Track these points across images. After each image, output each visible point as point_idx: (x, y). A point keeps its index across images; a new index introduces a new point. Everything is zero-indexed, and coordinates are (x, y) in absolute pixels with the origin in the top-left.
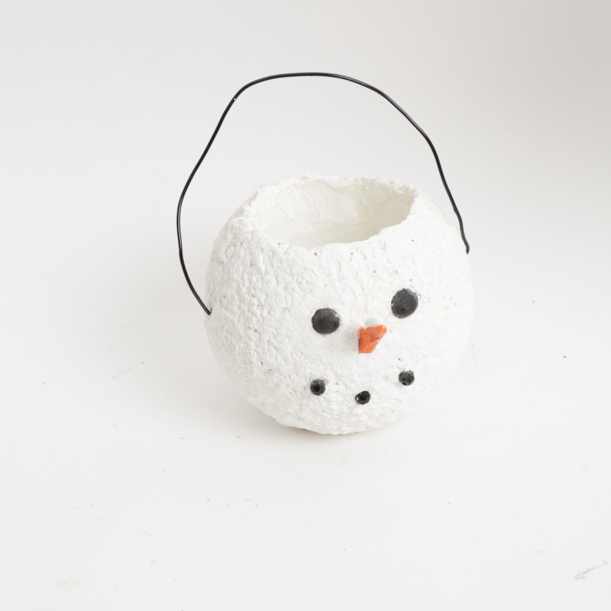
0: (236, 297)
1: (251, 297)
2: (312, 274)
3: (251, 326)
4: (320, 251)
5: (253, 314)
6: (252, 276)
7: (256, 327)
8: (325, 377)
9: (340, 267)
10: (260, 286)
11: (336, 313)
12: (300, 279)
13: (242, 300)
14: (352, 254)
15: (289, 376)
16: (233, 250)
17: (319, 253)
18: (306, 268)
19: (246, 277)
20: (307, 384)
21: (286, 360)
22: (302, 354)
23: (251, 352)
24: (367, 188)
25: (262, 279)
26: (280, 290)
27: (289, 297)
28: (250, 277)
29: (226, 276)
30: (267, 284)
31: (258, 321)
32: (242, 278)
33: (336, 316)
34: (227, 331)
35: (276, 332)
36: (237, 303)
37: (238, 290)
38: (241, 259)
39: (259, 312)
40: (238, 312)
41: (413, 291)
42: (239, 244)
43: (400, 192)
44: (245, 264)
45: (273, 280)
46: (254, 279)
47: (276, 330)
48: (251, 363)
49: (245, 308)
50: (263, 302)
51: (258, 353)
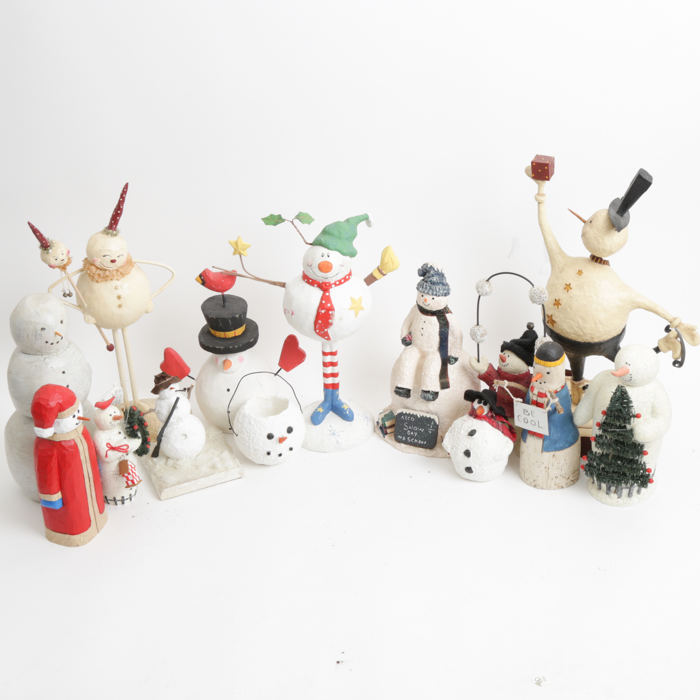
0: (246, 431)
1: (250, 431)
2: (266, 425)
3: (250, 439)
4: (268, 418)
5: (251, 436)
8: (270, 451)
9: (273, 422)
10: (252, 428)
12: (263, 426)
13: (247, 432)
14: (276, 418)
15: (261, 451)
18: (264, 423)
19: (248, 426)
20: (266, 453)
21: (260, 447)
22: (264, 445)
23: (250, 446)
24: (275, 399)
25: (253, 426)
26: (258, 429)
27: (261, 431)
29: (242, 426)
30: (254, 428)
31: (252, 438)
32: (247, 426)
33: (273, 435)
34: (243, 440)
35: (257, 440)
36: (246, 433)
37: (246, 430)
38: (246, 422)
39: (252, 435)
40: (246, 435)
41: (292, 426)
42: (245, 417)
43: (284, 400)
45: (256, 427)
46: (250, 427)
48: (250, 448)
49: (248, 434)
50: (253, 432)
51: (252, 446)
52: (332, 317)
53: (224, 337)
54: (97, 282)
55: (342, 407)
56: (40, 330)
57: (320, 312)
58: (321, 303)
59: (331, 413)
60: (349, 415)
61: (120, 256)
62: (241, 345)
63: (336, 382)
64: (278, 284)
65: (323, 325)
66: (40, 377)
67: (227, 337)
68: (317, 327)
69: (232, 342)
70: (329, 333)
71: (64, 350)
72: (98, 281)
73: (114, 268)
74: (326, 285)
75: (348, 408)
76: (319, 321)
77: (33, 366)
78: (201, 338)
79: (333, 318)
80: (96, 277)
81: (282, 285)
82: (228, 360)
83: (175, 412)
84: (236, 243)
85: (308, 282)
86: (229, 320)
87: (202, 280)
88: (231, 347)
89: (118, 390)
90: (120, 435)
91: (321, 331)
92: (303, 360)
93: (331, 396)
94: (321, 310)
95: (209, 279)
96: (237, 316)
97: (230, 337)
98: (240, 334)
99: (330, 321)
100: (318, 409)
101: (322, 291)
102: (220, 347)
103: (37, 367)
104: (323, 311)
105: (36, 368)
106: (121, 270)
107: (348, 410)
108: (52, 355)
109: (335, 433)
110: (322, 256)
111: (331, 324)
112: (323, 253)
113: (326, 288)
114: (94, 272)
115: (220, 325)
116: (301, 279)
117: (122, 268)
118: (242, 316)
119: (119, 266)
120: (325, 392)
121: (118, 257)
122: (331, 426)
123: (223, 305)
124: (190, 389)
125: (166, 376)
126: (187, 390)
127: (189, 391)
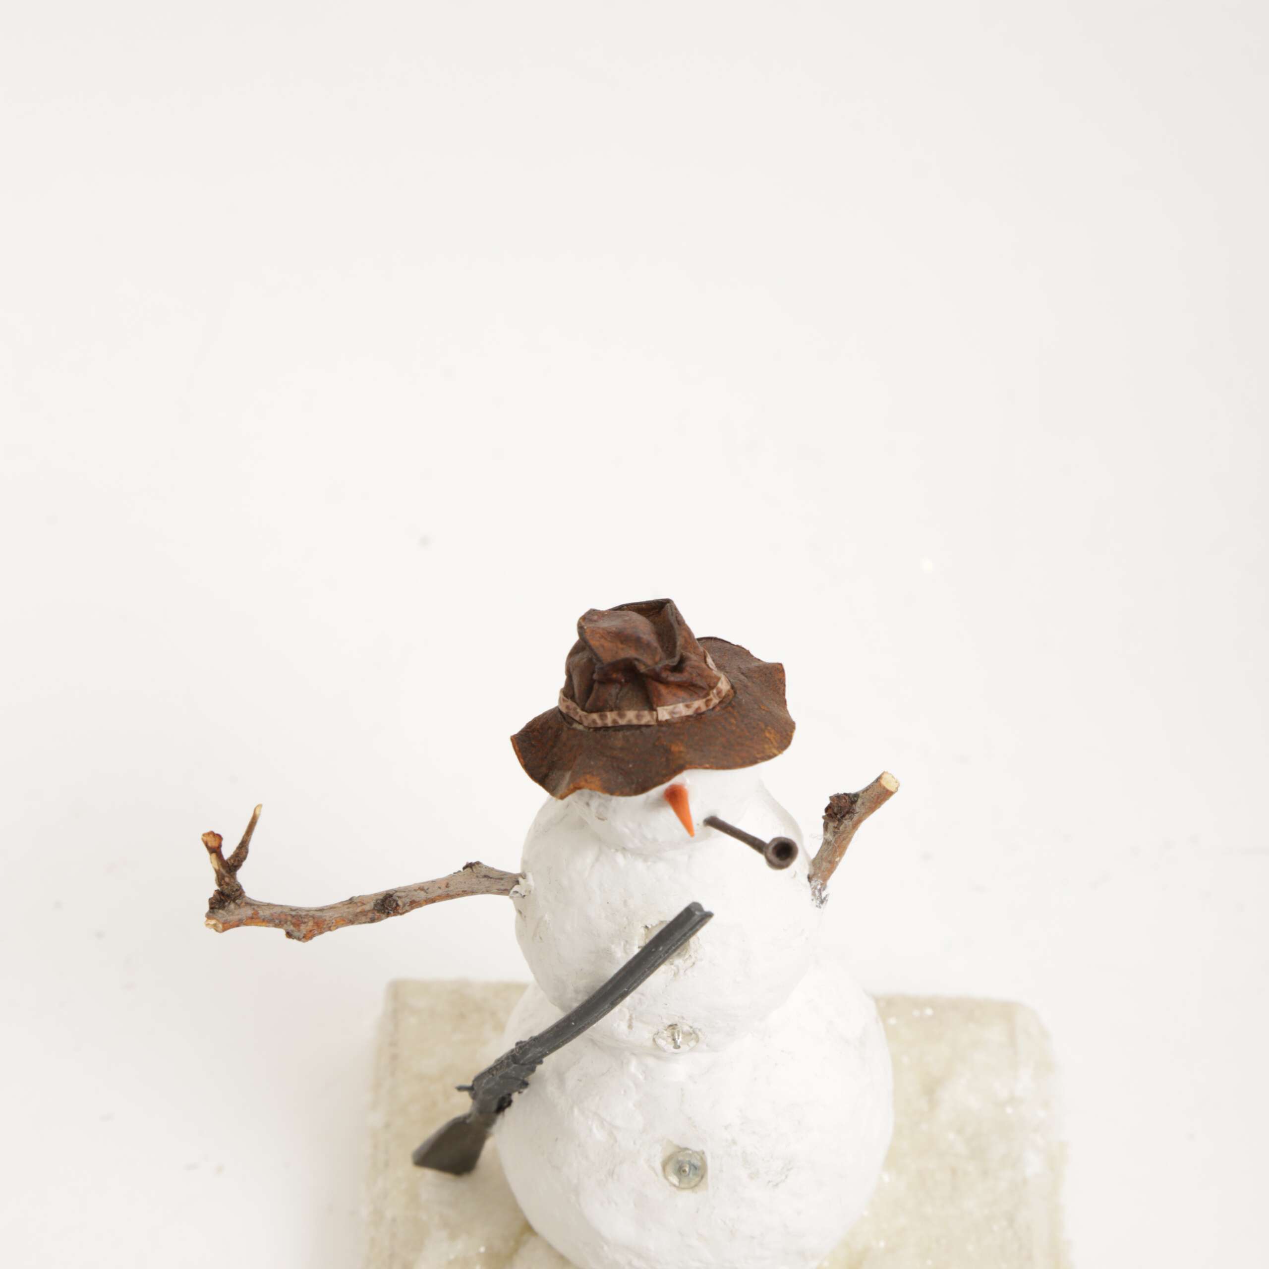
124: (848, 812)
125: (664, 675)
126: (827, 810)
127: (837, 828)
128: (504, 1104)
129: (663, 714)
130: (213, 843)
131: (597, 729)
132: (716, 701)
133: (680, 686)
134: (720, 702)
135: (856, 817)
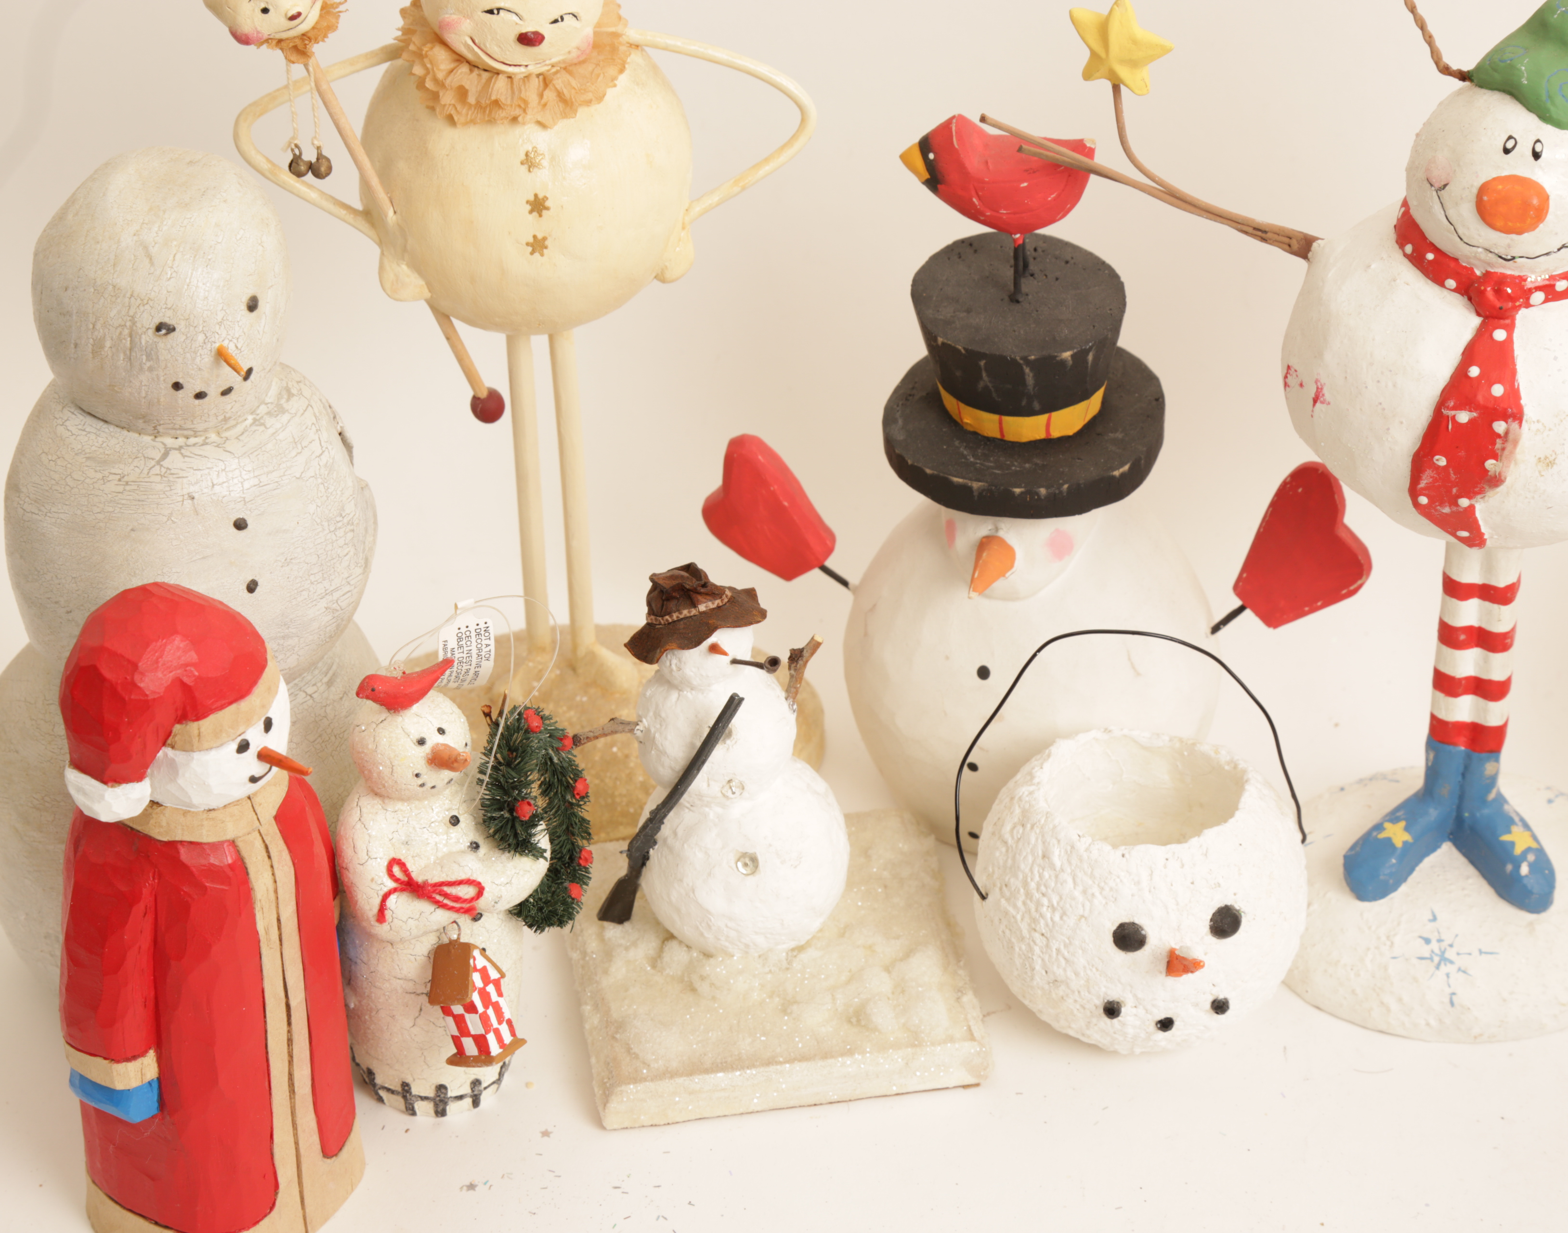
0: (1022, 890)
1: (1041, 895)
2: (1118, 880)
3: (1038, 928)
4: (1129, 853)
5: (1041, 915)
6: (1043, 870)
7: (1044, 931)
8: (1122, 999)
9: (1151, 875)
10: (1053, 884)
11: (1142, 930)
12: (1102, 884)
13: (1029, 895)
14: (1167, 859)
15: (1079, 992)
16: (1021, 831)
17: (1127, 855)
18: (1110, 873)
19: (1036, 870)
20: (1100, 1003)
21: (1077, 974)
22: (1097, 970)
23: (1035, 958)
24: (1186, 753)
25: (1057, 877)
26: (1077, 893)
27: (1088, 904)
28: (1041, 871)
29: (1010, 862)
30: (1062, 884)
31: (1047, 925)
32: (1031, 870)
33: (1143, 932)
34: (1006, 926)
35: (1067, 941)
36: (1022, 897)
37: (1025, 884)
38: (1031, 846)
39: (1048, 915)
40: (1022, 908)
41: (1237, 907)
42: (1029, 826)
43: (1227, 768)
44: (1036, 854)
45: (1070, 881)
46: (1046, 875)
47: (1068, 939)
48: (1033, 969)
49: (1032, 906)
50: (1055, 904)
51: (1043, 960)
52: (1503, 449)
53: (998, 436)
54: (451, 120)
55: (1506, 838)
56: (151, 332)
57: (1448, 417)
58: (1460, 374)
59: (1447, 850)
60: (1531, 883)
61: (566, 17)
62: (1066, 486)
63: (1493, 721)
64: (1276, 237)
65: (1453, 476)
66: (133, 530)
67: (1009, 437)
68: (1422, 484)
69: (1027, 465)
70: (1478, 514)
71: (255, 420)
72: (456, 118)
73: (534, 69)
74: (1499, 292)
75: (1534, 845)
76: (1437, 457)
77: (111, 477)
78: (895, 421)
79: (1506, 452)
80: (448, 98)
81: (1295, 246)
82: (1002, 542)
83: (718, 753)
84: (1103, 29)
85: (1416, 260)
86: (1027, 370)
87: (930, 166)
88: (1017, 491)
89: (472, 628)
90: (455, 832)
91: (1442, 504)
92: (1352, 588)
93: (1460, 778)
94: (1455, 408)
95: (961, 167)
96: (1067, 355)
97: (1024, 439)
98: (1070, 432)
99: (1490, 464)
100: (1387, 825)
101: (1479, 314)
102: (969, 483)
103: (127, 483)
104: (1463, 417)
105: (120, 489)
106: (559, 82)
107: (1531, 857)
108: (199, 440)
109: (1450, 954)
110: (1507, 151)
111: (1496, 481)
112: (1510, 137)
113: (1498, 304)
114: (440, 76)
115: (981, 385)
116: (1392, 235)
117: (570, 73)
118: (1090, 357)
119: (554, 60)
120: (1431, 756)
121: (556, 21)
122: (1434, 919)
123: (1012, 288)
124: (800, 656)
125: (699, 588)
126: (789, 659)
127: (796, 666)
128: (645, 858)
129: (702, 608)
130: (487, 710)
131: (669, 624)
132: (726, 600)
133: (707, 594)
134: (728, 601)
135: (804, 659)
